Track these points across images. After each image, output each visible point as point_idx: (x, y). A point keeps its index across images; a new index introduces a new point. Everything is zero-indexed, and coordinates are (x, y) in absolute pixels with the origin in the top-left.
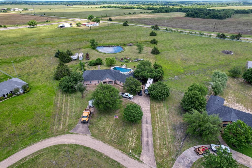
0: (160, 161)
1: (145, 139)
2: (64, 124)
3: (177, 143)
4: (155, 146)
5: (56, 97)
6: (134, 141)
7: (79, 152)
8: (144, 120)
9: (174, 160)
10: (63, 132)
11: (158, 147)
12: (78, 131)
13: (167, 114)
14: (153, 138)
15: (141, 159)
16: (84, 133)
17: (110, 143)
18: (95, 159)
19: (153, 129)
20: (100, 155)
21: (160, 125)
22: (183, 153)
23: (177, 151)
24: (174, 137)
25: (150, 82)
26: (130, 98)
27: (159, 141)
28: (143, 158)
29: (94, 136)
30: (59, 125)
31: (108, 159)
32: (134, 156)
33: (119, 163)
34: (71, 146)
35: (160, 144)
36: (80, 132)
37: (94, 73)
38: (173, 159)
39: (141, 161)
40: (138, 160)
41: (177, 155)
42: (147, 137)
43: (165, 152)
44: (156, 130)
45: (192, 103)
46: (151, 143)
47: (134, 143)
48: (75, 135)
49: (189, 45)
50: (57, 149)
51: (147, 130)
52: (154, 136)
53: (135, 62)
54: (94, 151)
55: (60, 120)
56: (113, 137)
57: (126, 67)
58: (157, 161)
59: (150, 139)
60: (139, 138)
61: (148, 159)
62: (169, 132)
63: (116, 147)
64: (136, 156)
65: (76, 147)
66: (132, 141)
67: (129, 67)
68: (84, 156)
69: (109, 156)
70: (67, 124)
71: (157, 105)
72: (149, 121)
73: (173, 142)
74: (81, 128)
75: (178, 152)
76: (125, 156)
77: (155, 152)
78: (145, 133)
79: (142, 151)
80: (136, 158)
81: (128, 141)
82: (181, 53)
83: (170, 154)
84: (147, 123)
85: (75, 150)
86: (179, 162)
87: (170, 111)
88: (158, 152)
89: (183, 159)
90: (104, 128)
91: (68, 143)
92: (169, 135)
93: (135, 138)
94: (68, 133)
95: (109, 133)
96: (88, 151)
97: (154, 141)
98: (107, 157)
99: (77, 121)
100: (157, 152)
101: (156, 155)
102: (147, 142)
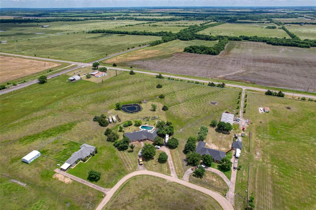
0: (178, 175)
1: (171, 167)
2: (131, 167)
3: (184, 167)
4: (175, 170)
5: (117, 153)
7: (145, 177)
8: (168, 159)
9: (184, 174)
10: (133, 171)
12: (140, 169)
13: (178, 155)
16: (143, 169)
17: (157, 171)
18: (153, 178)
19: (174, 163)
20: (154, 177)
21: (176, 161)
22: (187, 170)
24: (183, 165)
26: (159, 148)
27: (177, 168)
28: (172, 175)
29: (149, 170)
30: (129, 167)
31: (158, 177)
32: (168, 175)
33: (163, 178)
34: (140, 175)
40: (170, 176)
41: (185, 172)
42: (172, 166)
43: (180, 171)
45: (190, 148)
46: (174, 169)
48: (139, 171)
50: (135, 178)
51: (171, 164)
52: (174, 166)
53: (153, 120)
54: (151, 176)
55: (128, 165)
56: (157, 169)
57: (149, 125)
59: (173, 167)
60: (168, 167)
61: (174, 175)
62: (181, 163)
63: (160, 173)
65: (143, 175)
66: (166, 169)
67: (151, 125)
68: (148, 178)
70: (133, 167)
71: (174, 150)
72: (171, 159)
73: (183, 167)
74: (140, 167)
75: (185, 170)
76: (164, 175)
77: (176, 172)
79: (171, 172)
81: (164, 169)
83: (182, 172)
84: (170, 160)
85: (143, 177)
86: (186, 174)
87: (180, 153)
88: (177, 171)
89: (187, 173)
90: (151, 166)
91: (138, 175)
93: (166, 168)
94: (136, 170)
95: (155, 168)
96: (148, 176)
97: (175, 168)
98: (157, 177)
99: (137, 165)
101: (177, 173)
102: (172, 168)
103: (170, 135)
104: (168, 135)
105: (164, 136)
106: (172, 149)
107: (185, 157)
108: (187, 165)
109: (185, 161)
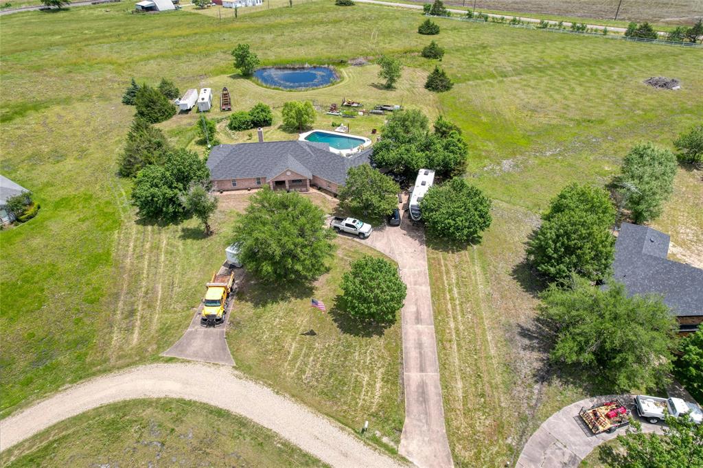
0: (466, 455)
1: (413, 376)
2: (146, 325)
3: (518, 391)
4: (447, 400)
5: (122, 235)
6: (378, 385)
7: (193, 427)
8: (408, 310)
9: (514, 453)
10: (140, 357)
11: (459, 406)
12: (191, 350)
13: (482, 289)
14: (441, 370)
15: (402, 451)
16: (211, 360)
17: (298, 393)
18: (246, 449)
19: (442, 341)
20: (262, 437)
21: (461, 328)
22: (544, 425)
23: (523, 419)
24: (510, 367)
25: (425, 181)
26: (361, 236)
27: (460, 385)
28: (411, 445)
29: (245, 369)
30: (129, 330)
31: (289, 451)
32: (377, 441)
34: (165, 404)
35: (465, 392)
36: (196, 354)
37: (243, 154)
38: (510, 448)
39: (403, 459)
40: (393, 452)
41: (523, 435)
42: (422, 369)
43: (483, 423)
44: (448, 345)
45: (569, 251)
46: (434, 392)
47: (378, 393)
48: (179, 364)
49: (540, 63)
50: (118, 418)
51: (420, 345)
52: (444, 366)
53: (374, 116)
54: (242, 422)
55: (132, 313)
56: (308, 373)
57: (348, 132)
58: (455, 457)
59: (432, 376)
60: (394, 377)
61: (427, 450)
62: (493, 352)
63: (318, 409)
64: (385, 440)
65: (182, 408)
66: (371, 385)
67: (358, 133)
68: (204, 445)
69: (294, 440)
70: (155, 326)
71: (450, 259)
72: (427, 311)
73: (509, 387)
74: (201, 339)
75: (528, 423)
76: (347, 440)
77: (448, 422)
78: (412, 355)
79: (407, 421)
80: (385, 446)
81: (358, 385)
82: (517, 86)
83: (499, 429)
84: (418, 320)
85: (178, 420)
87: (492, 277)
88: (461, 422)
89: (544, 446)
90: (277, 338)
91: (155, 396)
92: (494, 361)
93: (379, 374)
94: (156, 359)
95: (295, 358)
96: (223, 425)
97: (446, 384)
98: (286, 444)
99: (188, 317)
100: (455, 423)
101: (452, 435)
102: (422, 387)
103: (444, 173)
104: (432, 175)
105: (407, 177)
106: (446, 249)
107: (526, 308)
108: (543, 377)
109: (527, 342)
